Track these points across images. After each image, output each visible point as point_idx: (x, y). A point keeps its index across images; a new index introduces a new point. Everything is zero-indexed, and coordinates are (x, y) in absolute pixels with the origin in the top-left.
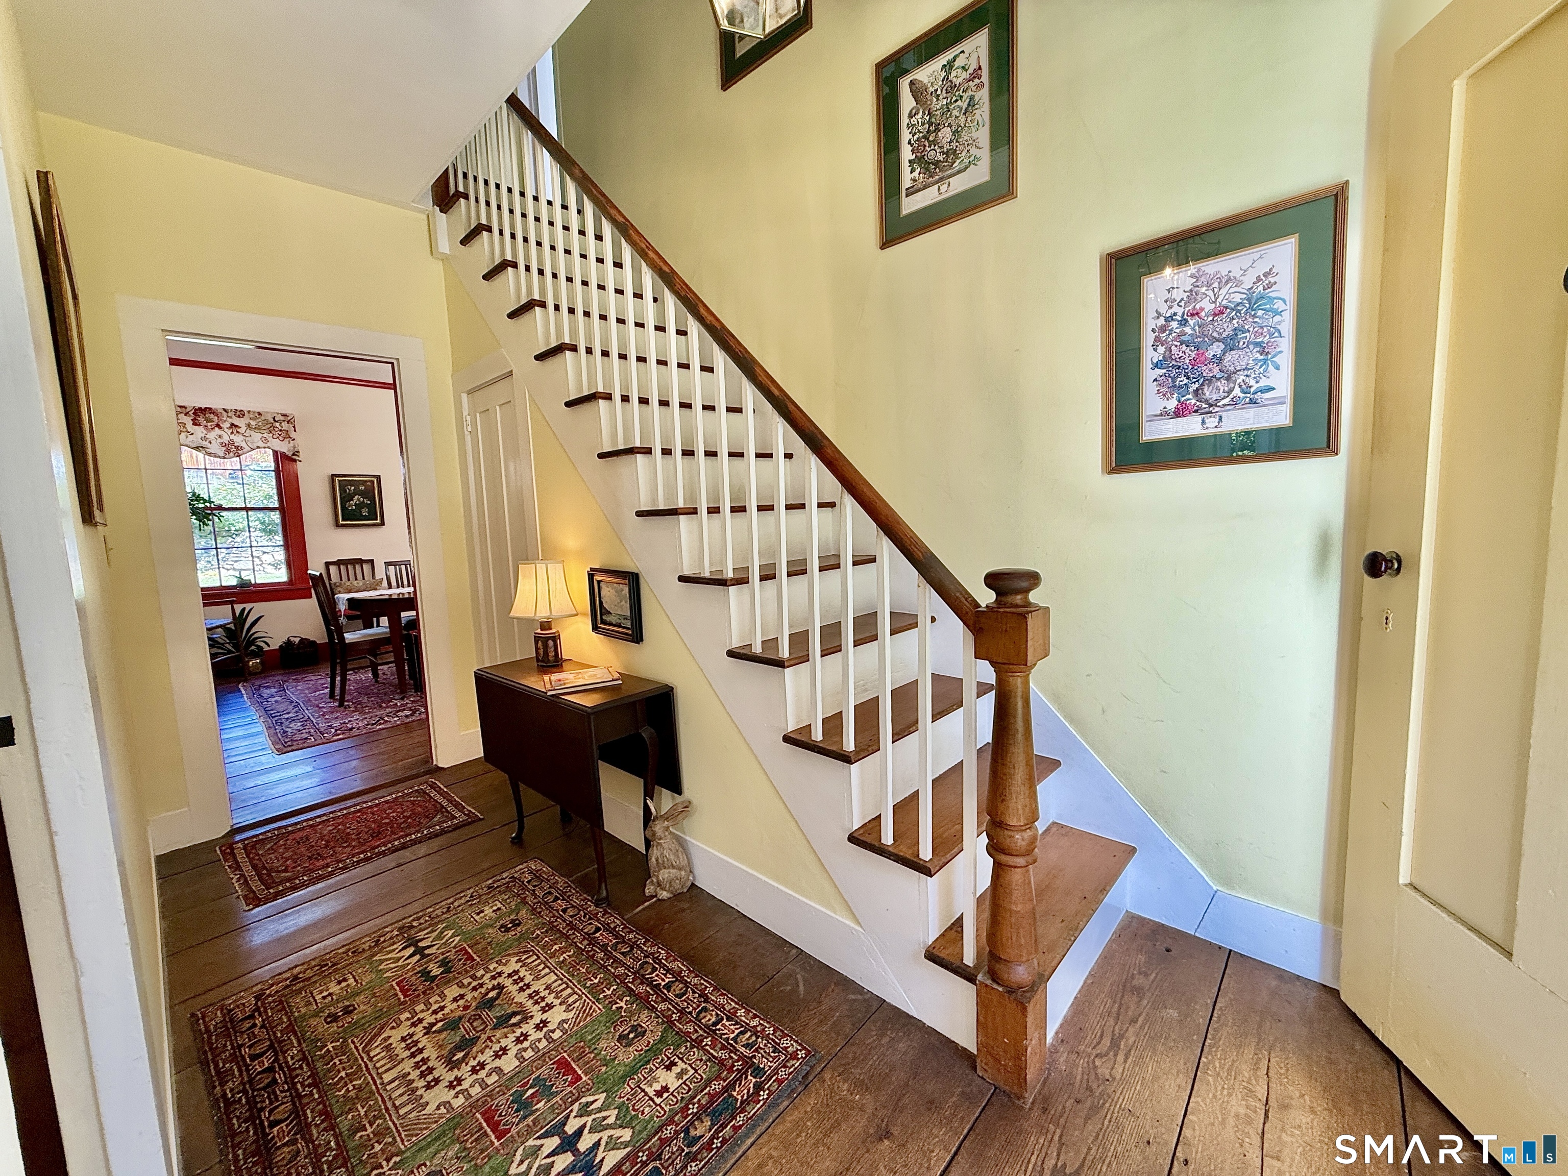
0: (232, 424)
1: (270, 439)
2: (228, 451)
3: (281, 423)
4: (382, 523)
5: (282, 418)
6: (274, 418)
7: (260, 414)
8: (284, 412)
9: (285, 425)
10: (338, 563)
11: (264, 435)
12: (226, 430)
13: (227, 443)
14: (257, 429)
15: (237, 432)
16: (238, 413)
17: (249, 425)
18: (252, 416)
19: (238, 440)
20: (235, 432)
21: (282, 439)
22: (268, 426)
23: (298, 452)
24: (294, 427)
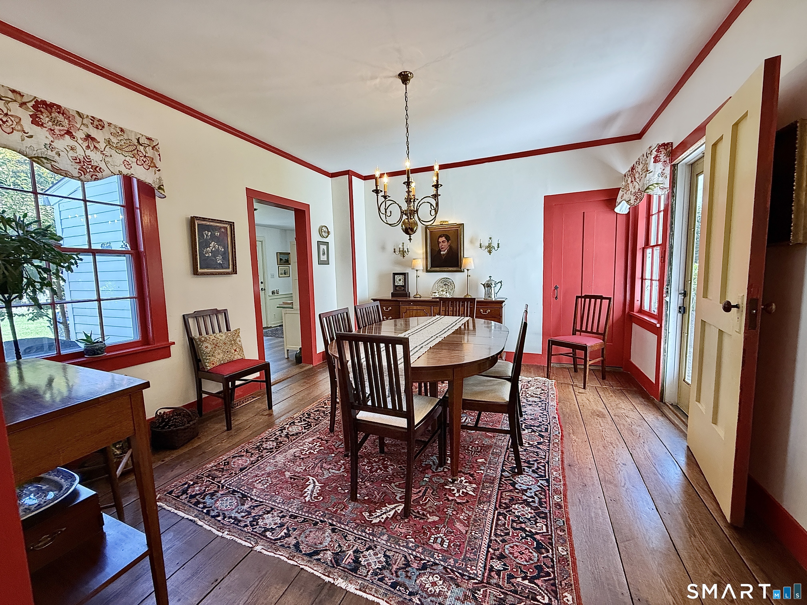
0: (88, 137)
1: (134, 165)
2: (83, 171)
3: (145, 147)
4: (235, 271)
5: (147, 142)
6: (138, 140)
7: (122, 130)
8: (150, 136)
9: (149, 149)
10: (197, 315)
11: (127, 159)
12: (80, 141)
13: (82, 159)
14: (119, 149)
15: (95, 147)
16: (96, 123)
17: (109, 142)
18: (113, 130)
19: (96, 157)
20: (92, 148)
21: (147, 167)
22: (131, 148)
23: (163, 185)
24: (159, 155)
